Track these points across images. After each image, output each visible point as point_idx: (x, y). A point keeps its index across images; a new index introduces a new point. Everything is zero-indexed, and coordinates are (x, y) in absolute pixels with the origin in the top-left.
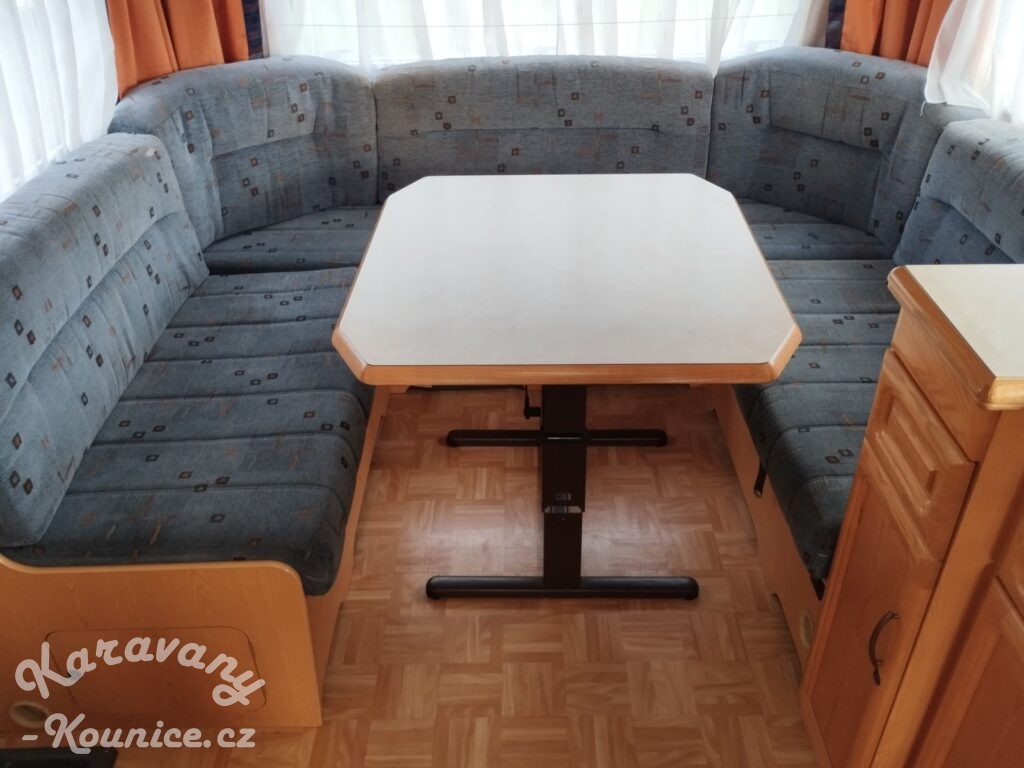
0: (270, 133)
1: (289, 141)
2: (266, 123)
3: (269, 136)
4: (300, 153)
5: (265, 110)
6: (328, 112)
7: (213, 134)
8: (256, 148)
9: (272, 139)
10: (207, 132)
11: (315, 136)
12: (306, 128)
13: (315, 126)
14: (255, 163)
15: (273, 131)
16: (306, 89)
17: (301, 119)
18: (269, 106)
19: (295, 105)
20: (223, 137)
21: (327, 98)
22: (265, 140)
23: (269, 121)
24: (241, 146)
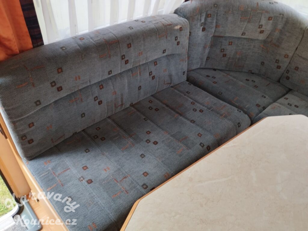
0: (243, 34)
1: (252, 39)
2: (244, 29)
3: (242, 35)
4: (254, 47)
5: (246, 23)
6: (277, 34)
7: (217, 26)
8: (234, 38)
9: (243, 37)
10: (214, 24)
11: (265, 42)
12: (262, 37)
13: (267, 37)
14: (230, 44)
15: (245, 33)
16: (271, 20)
17: (262, 32)
18: (249, 22)
19: (262, 25)
20: (221, 29)
21: (280, 27)
22: (240, 36)
23: (245, 28)
24: (227, 35)
